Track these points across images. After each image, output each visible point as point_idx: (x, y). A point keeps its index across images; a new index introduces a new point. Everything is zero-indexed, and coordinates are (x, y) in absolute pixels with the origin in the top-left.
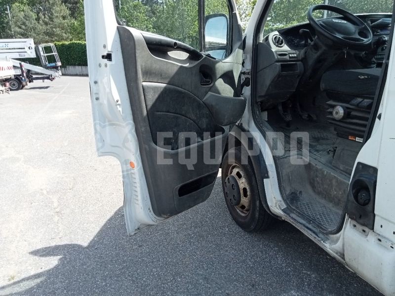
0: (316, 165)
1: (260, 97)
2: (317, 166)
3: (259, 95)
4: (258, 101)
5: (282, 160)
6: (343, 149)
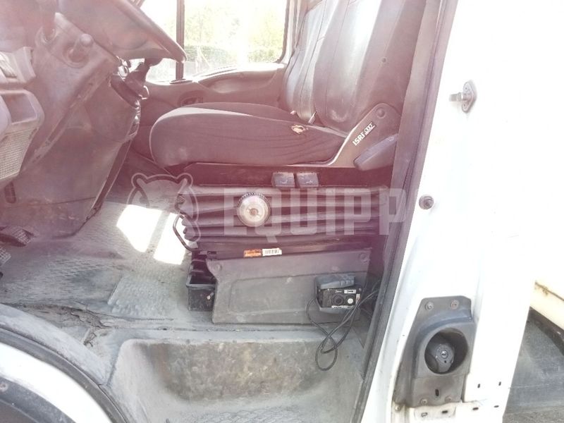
2: (192, 343)
5: (114, 381)
6: (235, 282)
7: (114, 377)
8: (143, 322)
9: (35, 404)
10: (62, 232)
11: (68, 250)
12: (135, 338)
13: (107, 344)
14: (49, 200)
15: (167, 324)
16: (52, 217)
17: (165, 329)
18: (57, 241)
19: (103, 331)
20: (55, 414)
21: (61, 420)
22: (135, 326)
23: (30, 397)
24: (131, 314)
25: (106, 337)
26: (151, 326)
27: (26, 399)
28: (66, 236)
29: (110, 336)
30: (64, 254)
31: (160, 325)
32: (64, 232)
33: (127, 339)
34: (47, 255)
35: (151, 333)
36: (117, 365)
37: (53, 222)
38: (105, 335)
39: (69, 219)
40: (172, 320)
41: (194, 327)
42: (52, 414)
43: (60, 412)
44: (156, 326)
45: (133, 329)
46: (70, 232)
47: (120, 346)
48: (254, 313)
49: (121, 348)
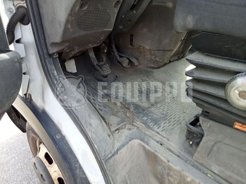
0: (169, 161)
1: (54, 44)
2: (170, 164)
3: (52, 41)
4: (51, 52)
5: (111, 161)
6: (220, 142)
7: (113, 158)
8: (153, 132)
9: (67, 152)
10: (152, 65)
11: (151, 76)
12: (141, 140)
13: (125, 136)
14: (148, 48)
15: (165, 141)
16: (148, 57)
17: (161, 144)
18: (149, 69)
19: (131, 126)
20: (74, 161)
21: (76, 165)
22: (147, 133)
23: (67, 147)
24: (150, 124)
25: (129, 131)
26: (155, 137)
27: (65, 147)
28: (154, 68)
29: (131, 132)
30: (148, 77)
31: (161, 140)
32: (153, 66)
33: (137, 138)
34: (141, 75)
35: (152, 142)
36: (120, 151)
37: (149, 59)
38: (130, 129)
39: (156, 60)
40: (169, 141)
41: (180, 153)
42: (73, 160)
43: (78, 161)
44: (158, 139)
45: (145, 134)
46: (156, 67)
47: (130, 141)
48: (228, 173)
49: (130, 143)
